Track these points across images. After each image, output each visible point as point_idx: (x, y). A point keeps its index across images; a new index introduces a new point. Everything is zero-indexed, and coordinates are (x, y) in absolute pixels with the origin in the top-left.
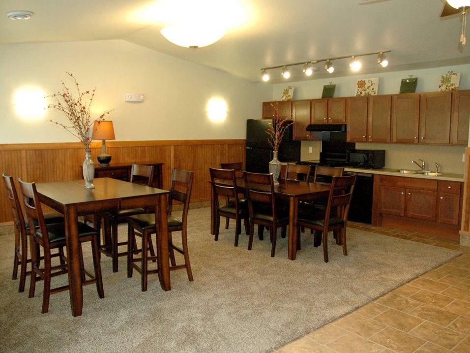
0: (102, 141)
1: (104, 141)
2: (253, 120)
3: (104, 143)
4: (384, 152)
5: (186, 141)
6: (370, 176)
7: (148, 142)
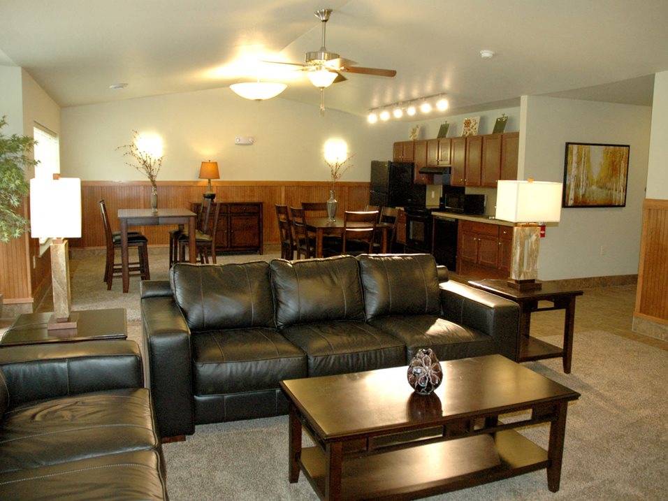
0: (207, 180)
1: (209, 180)
2: (378, 162)
3: (209, 182)
4: (483, 196)
5: (298, 182)
6: (454, 220)
7: (256, 182)
